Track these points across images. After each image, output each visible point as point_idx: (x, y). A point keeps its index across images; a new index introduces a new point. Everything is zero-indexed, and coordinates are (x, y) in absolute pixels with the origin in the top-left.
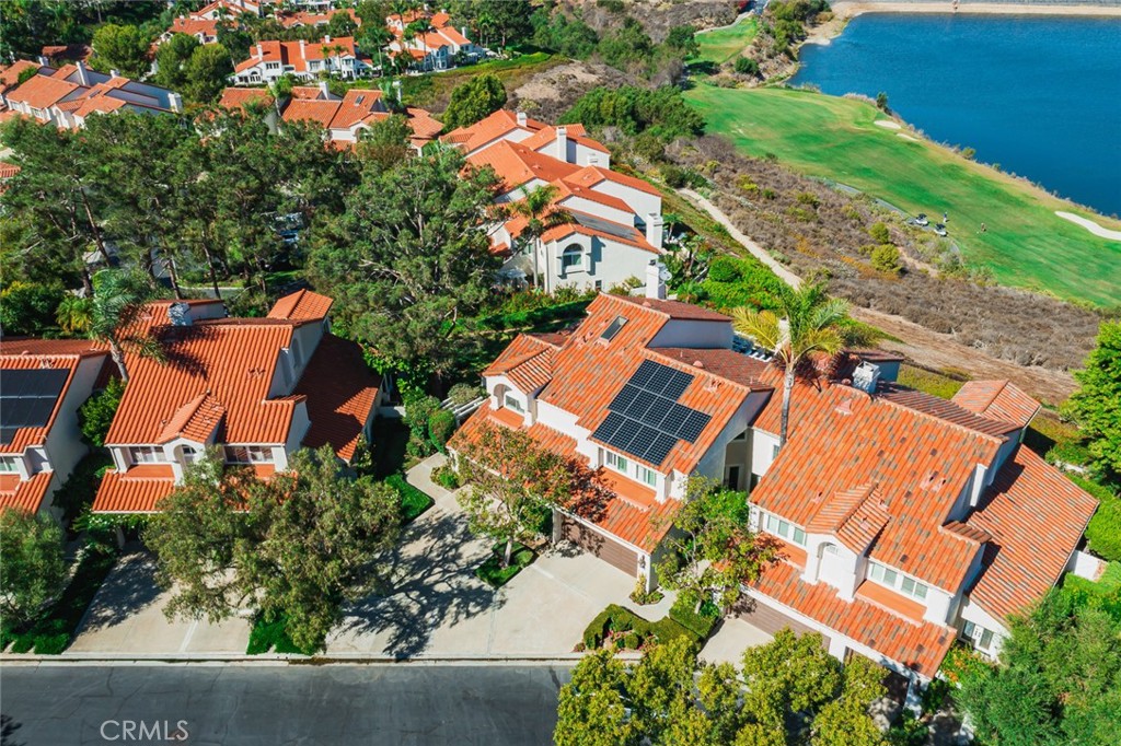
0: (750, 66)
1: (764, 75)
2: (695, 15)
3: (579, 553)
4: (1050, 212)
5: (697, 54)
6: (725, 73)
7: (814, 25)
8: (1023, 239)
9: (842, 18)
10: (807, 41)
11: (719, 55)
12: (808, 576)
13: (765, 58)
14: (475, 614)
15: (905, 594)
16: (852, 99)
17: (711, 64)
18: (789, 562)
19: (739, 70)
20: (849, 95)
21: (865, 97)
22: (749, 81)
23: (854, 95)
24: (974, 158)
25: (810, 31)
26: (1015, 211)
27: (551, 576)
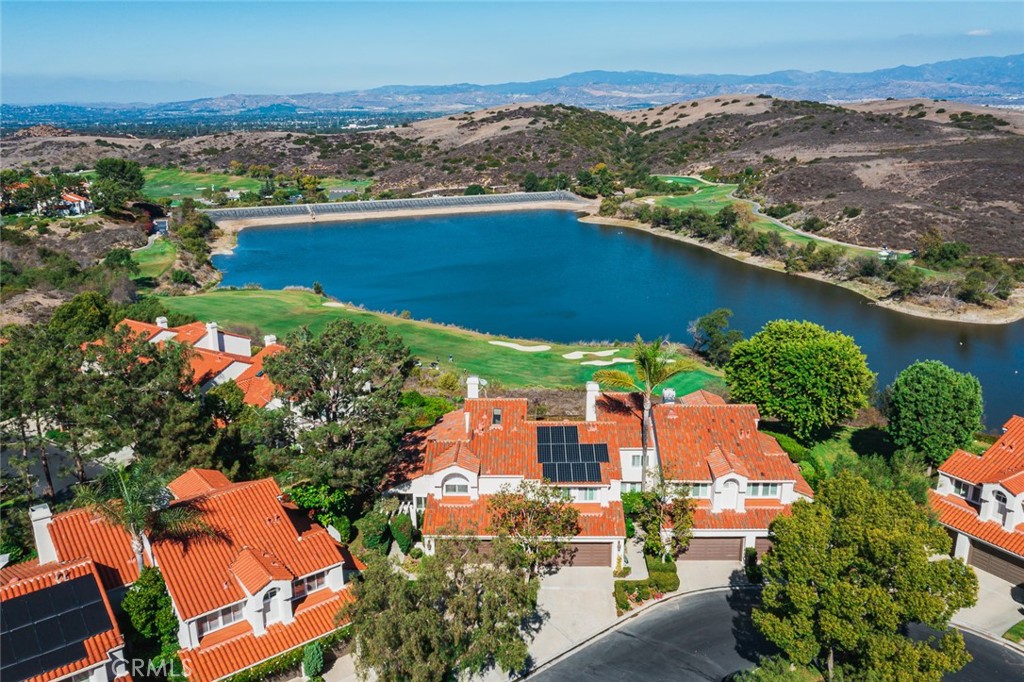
0: (187, 276)
1: (199, 282)
2: (112, 240)
3: (558, 569)
4: (485, 342)
5: (138, 271)
6: (165, 285)
7: (212, 240)
8: (486, 361)
9: (230, 233)
10: (213, 253)
11: (152, 271)
12: (716, 509)
13: (193, 269)
14: (540, 628)
15: (766, 497)
16: (292, 290)
17: (150, 279)
18: (700, 508)
19: (176, 281)
20: (287, 287)
21: (302, 287)
22: (188, 289)
23: (292, 287)
24: (411, 318)
25: (211, 245)
26: (467, 346)
27: (557, 588)
